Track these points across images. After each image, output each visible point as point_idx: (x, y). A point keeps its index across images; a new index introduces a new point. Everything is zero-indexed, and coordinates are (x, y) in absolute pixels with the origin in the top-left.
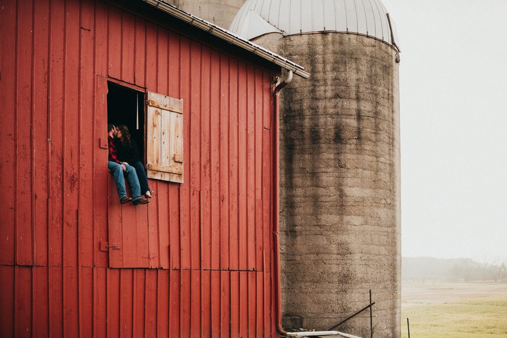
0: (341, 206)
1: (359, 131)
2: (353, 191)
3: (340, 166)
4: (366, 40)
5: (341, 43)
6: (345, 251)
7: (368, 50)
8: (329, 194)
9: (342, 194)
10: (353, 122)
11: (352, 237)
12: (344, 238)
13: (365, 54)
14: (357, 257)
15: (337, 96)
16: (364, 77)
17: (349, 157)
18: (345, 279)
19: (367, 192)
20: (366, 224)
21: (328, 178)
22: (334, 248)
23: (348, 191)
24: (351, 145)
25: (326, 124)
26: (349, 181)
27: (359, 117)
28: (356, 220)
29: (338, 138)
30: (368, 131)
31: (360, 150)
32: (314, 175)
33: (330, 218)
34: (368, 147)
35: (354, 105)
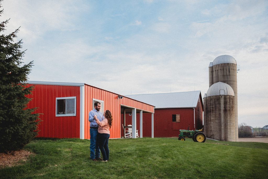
0: (211, 121)
1: (213, 110)
2: (212, 118)
3: (210, 115)
4: (214, 97)
5: (210, 98)
6: (211, 127)
7: (214, 98)
8: (209, 119)
9: (211, 119)
10: (212, 109)
11: (212, 125)
12: (211, 125)
13: (213, 99)
14: (212, 128)
15: (210, 105)
16: (213, 102)
17: (211, 114)
18: (211, 131)
19: (214, 118)
20: (214, 123)
21: (209, 117)
22: (210, 126)
23: (211, 118)
24: (212, 112)
25: (209, 109)
26: (211, 117)
27: (213, 108)
28: (212, 122)
29: (210, 111)
30: (214, 109)
31: (213, 113)
32: (208, 116)
33: (209, 122)
34: (214, 112)
35: (212, 106)
